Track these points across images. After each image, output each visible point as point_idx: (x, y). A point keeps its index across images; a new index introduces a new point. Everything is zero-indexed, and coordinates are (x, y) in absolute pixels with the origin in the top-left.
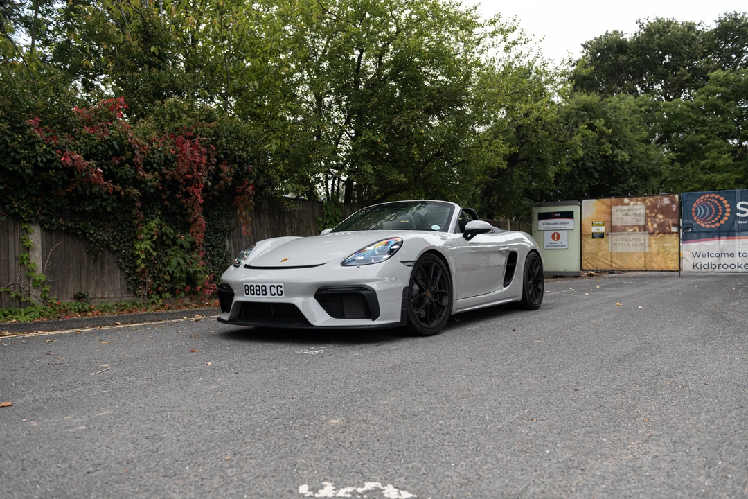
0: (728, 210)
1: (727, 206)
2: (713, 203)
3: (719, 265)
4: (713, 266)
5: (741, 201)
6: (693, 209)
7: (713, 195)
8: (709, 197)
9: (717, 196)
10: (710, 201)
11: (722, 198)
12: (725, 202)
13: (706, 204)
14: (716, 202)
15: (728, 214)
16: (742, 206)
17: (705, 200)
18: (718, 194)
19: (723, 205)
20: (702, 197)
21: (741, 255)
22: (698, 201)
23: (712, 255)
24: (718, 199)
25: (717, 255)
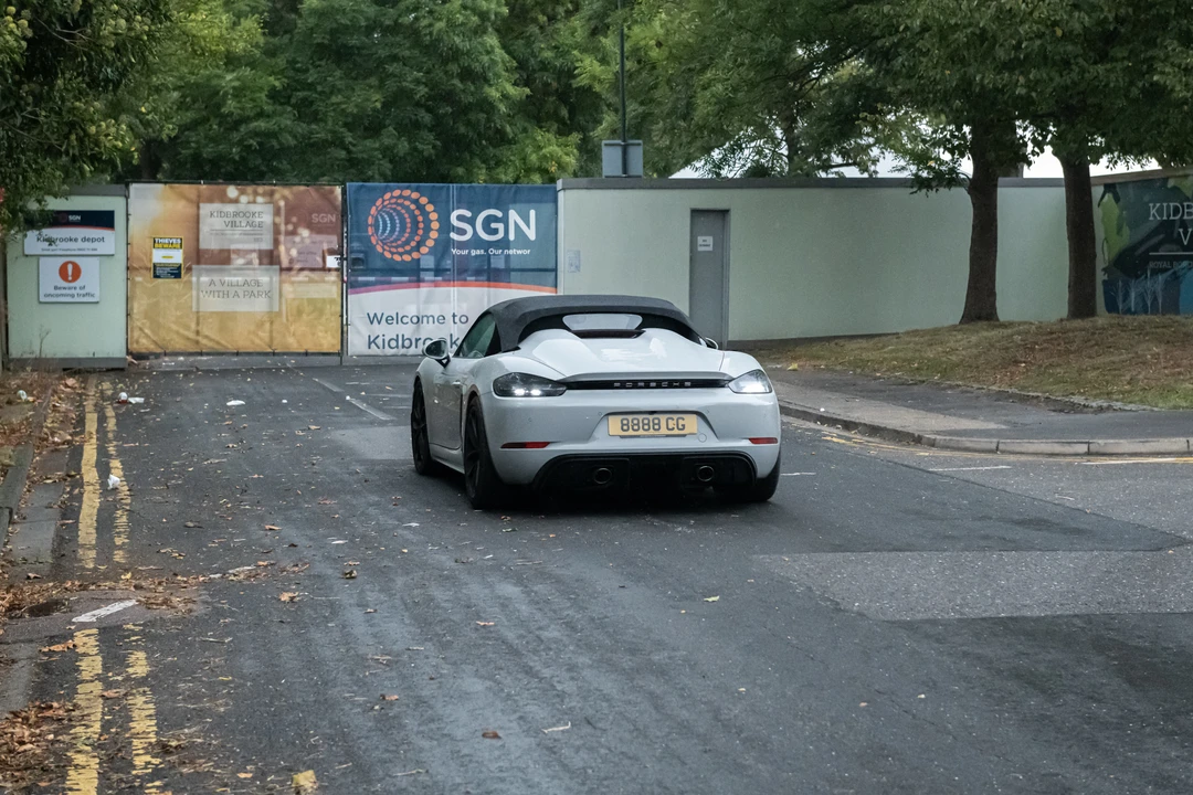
0: (435, 225)
1: (434, 216)
2: (407, 208)
3: (417, 340)
4: (407, 343)
5: (458, 208)
6: (370, 221)
7: (407, 193)
8: (400, 197)
9: (415, 195)
10: (402, 205)
11: (424, 200)
12: (430, 208)
13: (395, 210)
14: (413, 207)
15: (434, 235)
16: (460, 218)
17: (394, 201)
18: (417, 190)
19: (425, 214)
20: (387, 196)
21: (457, 319)
22: (379, 202)
23: (405, 320)
24: (416, 202)
25: (415, 320)
